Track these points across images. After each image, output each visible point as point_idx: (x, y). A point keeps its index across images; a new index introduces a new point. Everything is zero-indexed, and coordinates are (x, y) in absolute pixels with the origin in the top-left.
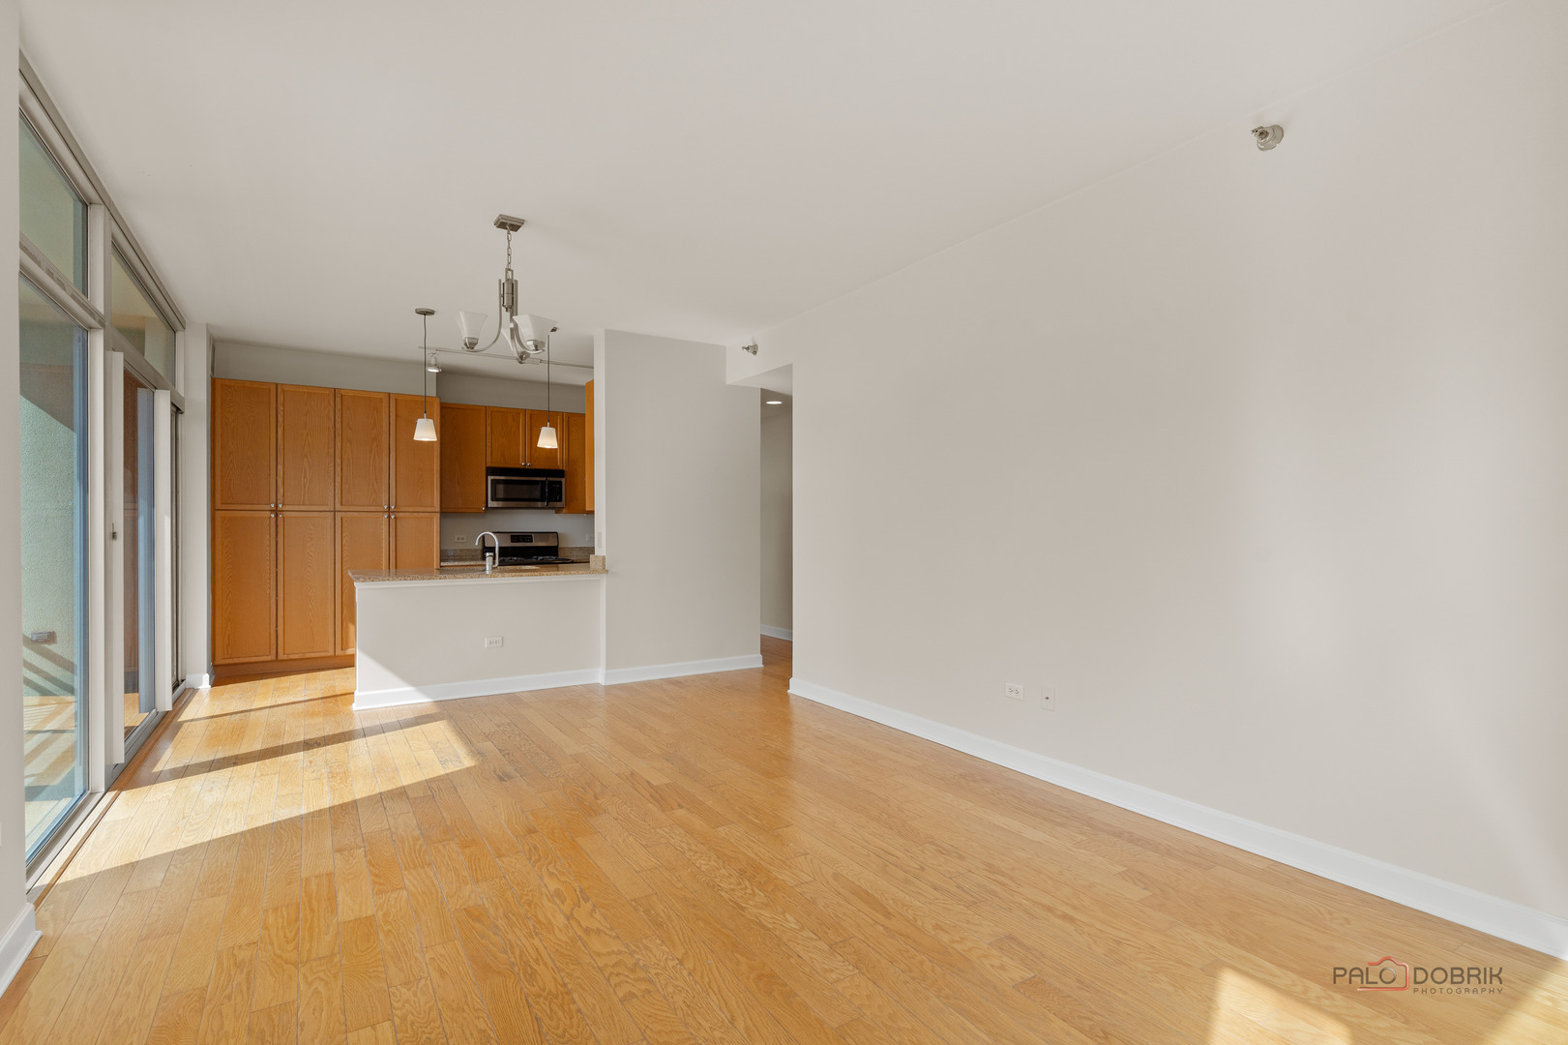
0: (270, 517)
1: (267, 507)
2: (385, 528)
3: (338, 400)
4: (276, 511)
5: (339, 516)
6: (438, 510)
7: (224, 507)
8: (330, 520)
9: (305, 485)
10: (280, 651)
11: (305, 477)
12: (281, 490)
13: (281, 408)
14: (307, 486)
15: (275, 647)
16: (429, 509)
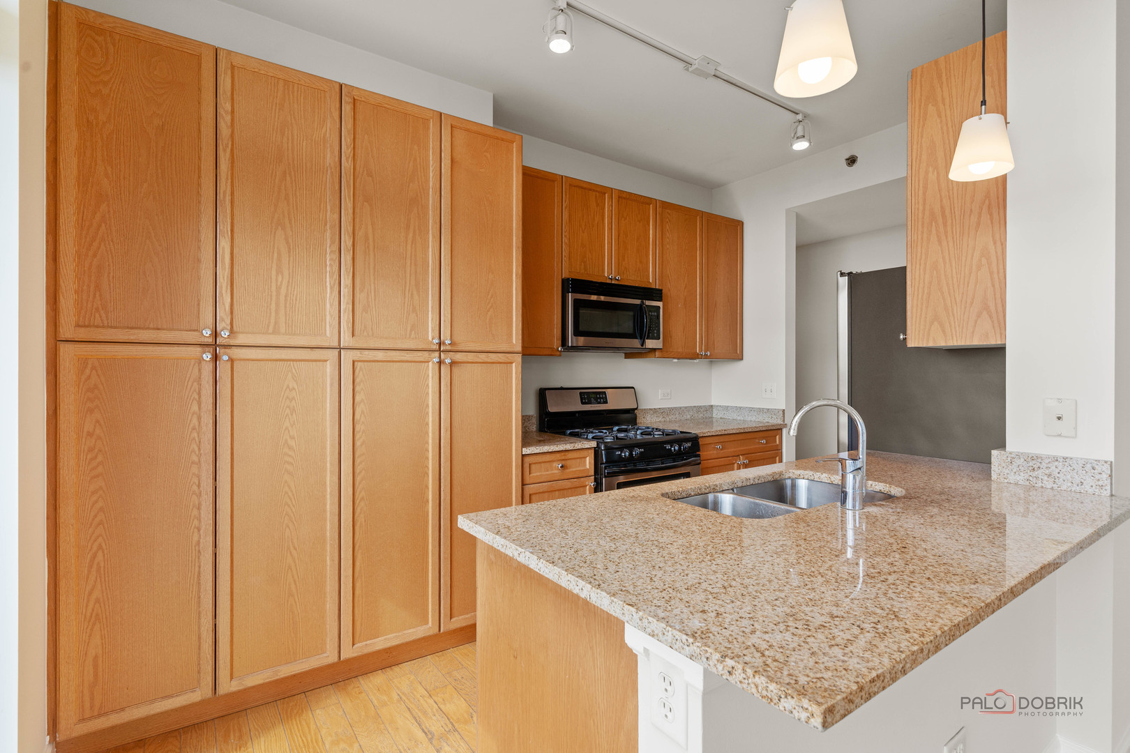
0: (201, 360)
1: (191, 337)
2: (432, 383)
3: (347, 108)
4: (214, 346)
5: (347, 357)
6: (519, 348)
7: (82, 334)
8: (330, 368)
9: (278, 289)
10: (223, 673)
11: (279, 271)
12: (225, 299)
13: (225, 106)
14: (283, 291)
15: (210, 669)
16: (504, 348)
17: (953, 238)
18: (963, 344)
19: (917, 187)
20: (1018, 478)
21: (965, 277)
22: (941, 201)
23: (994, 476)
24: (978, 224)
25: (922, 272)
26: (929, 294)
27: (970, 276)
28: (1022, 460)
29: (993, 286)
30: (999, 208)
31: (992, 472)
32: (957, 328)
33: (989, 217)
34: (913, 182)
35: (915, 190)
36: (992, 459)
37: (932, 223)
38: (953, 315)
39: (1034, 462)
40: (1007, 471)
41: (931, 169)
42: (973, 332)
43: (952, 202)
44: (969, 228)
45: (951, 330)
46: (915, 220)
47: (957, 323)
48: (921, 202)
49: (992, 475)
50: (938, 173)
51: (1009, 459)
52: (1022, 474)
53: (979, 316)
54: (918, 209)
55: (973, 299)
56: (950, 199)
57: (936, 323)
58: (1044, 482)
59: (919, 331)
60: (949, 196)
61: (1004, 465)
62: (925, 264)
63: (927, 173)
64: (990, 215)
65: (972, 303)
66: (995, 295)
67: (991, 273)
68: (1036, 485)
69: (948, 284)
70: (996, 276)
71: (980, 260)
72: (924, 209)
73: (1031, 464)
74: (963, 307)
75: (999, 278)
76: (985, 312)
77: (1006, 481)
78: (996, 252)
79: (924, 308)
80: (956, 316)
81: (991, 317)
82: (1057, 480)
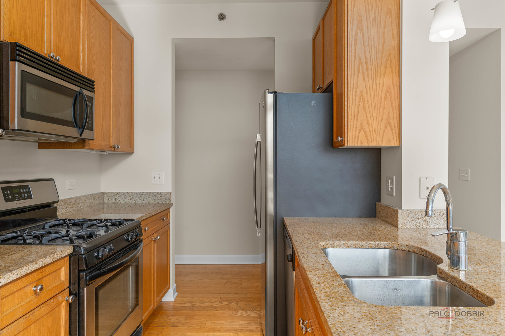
17: (372, 78)
18: (377, 145)
19: (351, 40)
20: (411, 224)
21: (378, 103)
22: (365, 53)
23: (400, 225)
24: (385, 72)
25: (354, 96)
26: (358, 112)
27: (381, 104)
28: (413, 213)
29: (393, 111)
30: (395, 65)
31: (399, 223)
32: (374, 135)
33: (390, 68)
34: (348, 36)
35: (350, 42)
36: (399, 215)
37: (360, 66)
38: (372, 126)
39: (419, 214)
40: (406, 221)
41: (359, 30)
42: (383, 138)
43: (371, 55)
44: (380, 73)
45: (371, 136)
46: (350, 62)
47: (374, 132)
48: (353, 50)
49: (399, 225)
50: (363, 34)
51: (407, 214)
52: (413, 222)
53: (385, 128)
54: (352, 55)
55: (382, 118)
56: (370, 53)
57: (362, 131)
58: (423, 225)
59: (352, 136)
60: (369, 51)
61: (404, 218)
62: (356, 92)
63: (357, 32)
64: (391, 68)
65: (382, 120)
66: (394, 116)
67: (392, 103)
68: (420, 227)
69: (369, 106)
70: (394, 105)
71: (386, 94)
72: (355, 56)
73: (417, 216)
74: (377, 122)
75: (395, 107)
76: (389, 127)
77: (405, 227)
78: (394, 91)
79: (355, 120)
80: (373, 127)
81: (392, 129)
82: (429, 223)
